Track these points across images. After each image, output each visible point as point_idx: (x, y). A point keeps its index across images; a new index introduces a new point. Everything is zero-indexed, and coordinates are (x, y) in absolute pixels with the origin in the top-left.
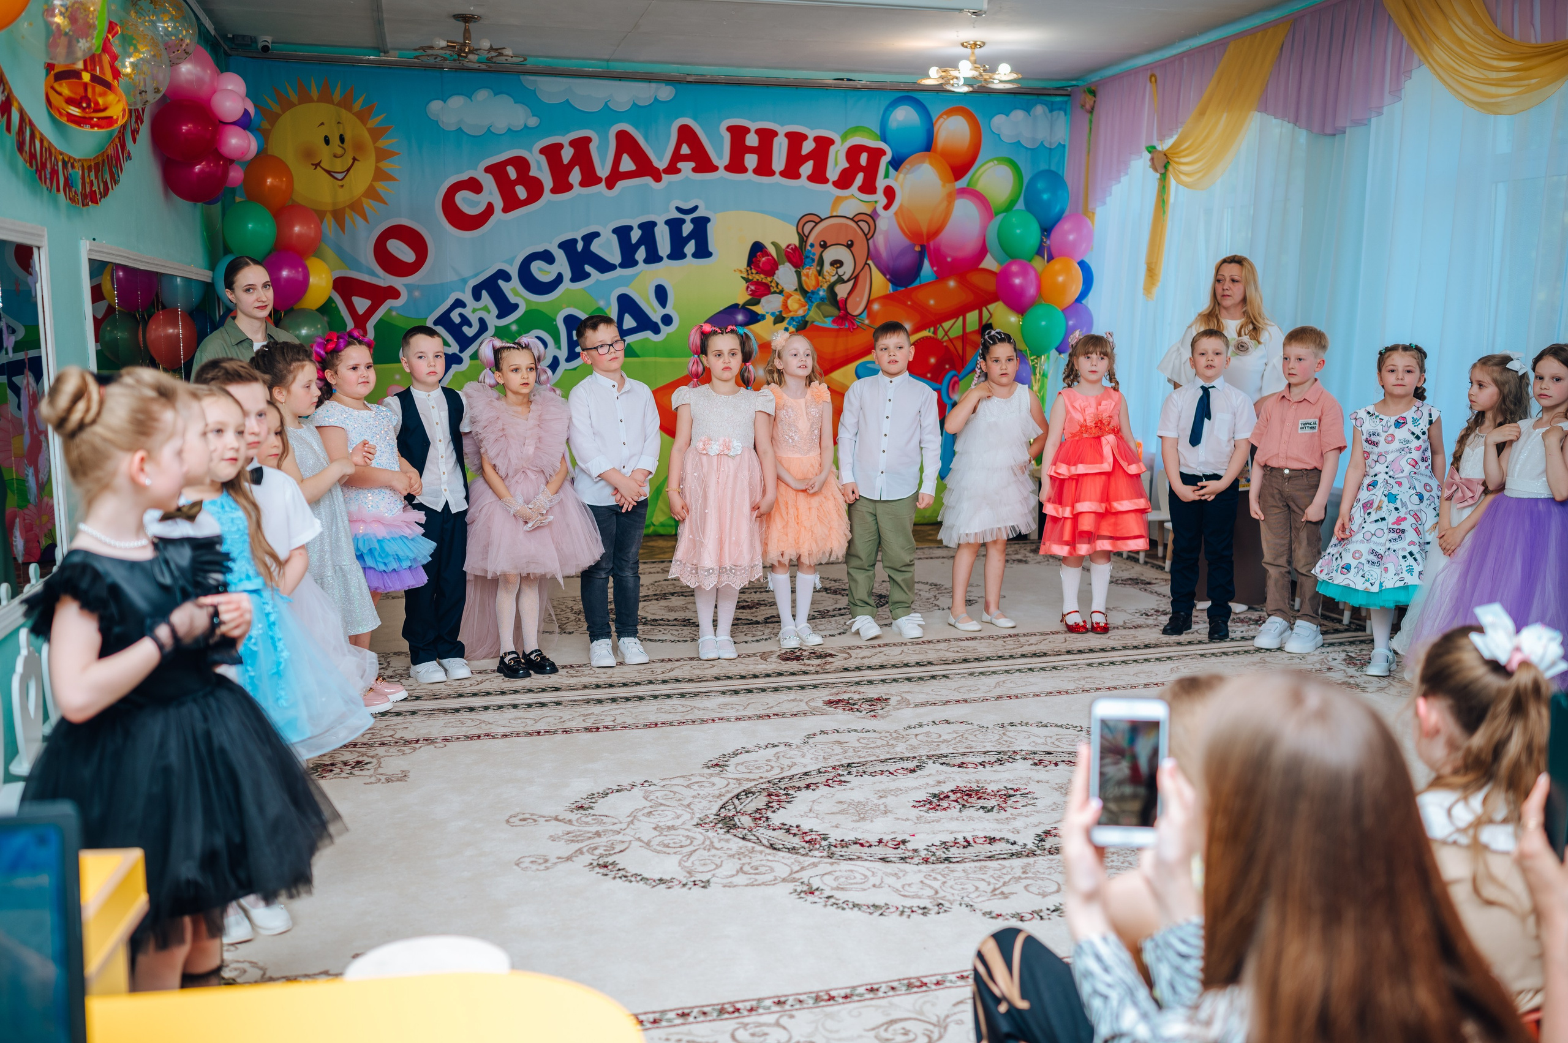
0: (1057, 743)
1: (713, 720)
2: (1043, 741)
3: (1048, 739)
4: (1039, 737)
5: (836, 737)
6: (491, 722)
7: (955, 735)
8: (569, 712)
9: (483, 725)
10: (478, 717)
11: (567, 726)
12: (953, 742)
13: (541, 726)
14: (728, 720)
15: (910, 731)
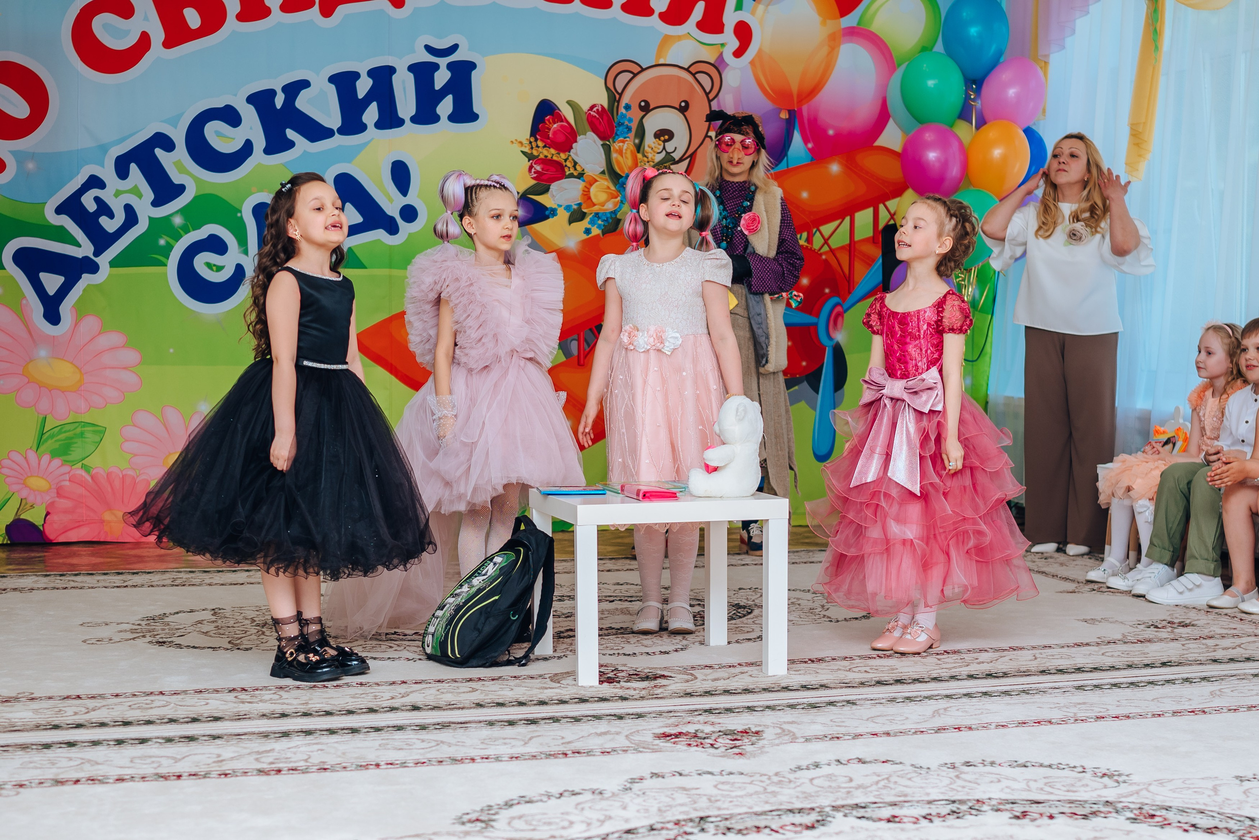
0: (1047, 789)
1: (473, 760)
2: (1023, 785)
3: (1032, 784)
4: (1014, 780)
5: (678, 781)
6: (99, 761)
7: (876, 779)
8: (233, 748)
9: (87, 766)
10: (80, 755)
11: (227, 767)
12: (874, 788)
13: (182, 767)
14: (498, 759)
15: (799, 774)
